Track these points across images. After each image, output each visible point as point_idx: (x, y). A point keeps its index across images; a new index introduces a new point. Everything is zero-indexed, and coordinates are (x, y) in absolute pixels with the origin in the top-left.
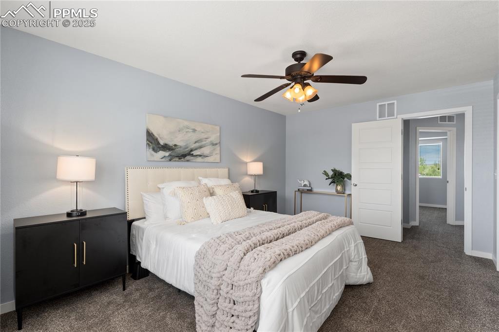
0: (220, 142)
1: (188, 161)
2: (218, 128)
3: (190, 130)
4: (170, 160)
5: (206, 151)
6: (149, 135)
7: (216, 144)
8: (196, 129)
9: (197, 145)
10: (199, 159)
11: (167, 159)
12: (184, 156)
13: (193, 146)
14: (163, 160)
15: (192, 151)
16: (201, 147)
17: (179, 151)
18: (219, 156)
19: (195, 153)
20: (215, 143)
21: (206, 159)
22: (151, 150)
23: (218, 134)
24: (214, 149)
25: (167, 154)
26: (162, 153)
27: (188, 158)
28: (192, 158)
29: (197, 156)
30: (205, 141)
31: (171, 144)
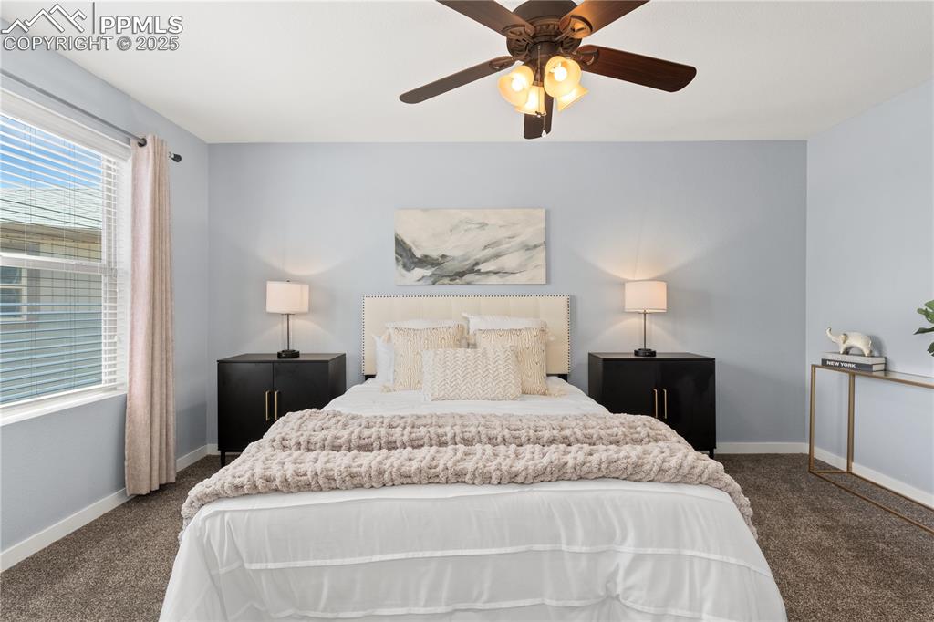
0: (546, 243)
1: (468, 283)
2: (542, 213)
3: (473, 226)
4: (434, 284)
5: (509, 262)
6: (400, 243)
7: (536, 247)
8: (486, 221)
9: (489, 252)
10: (494, 279)
11: (429, 282)
12: (461, 274)
13: (480, 255)
14: (421, 283)
15: (477, 264)
16: (497, 256)
17: (450, 266)
18: (543, 271)
19: (483, 268)
20: (533, 244)
21: (510, 279)
22: (400, 268)
23: (543, 225)
24: (531, 257)
25: (427, 272)
26: (419, 272)
27: (468, 277)
28: (478, 277)
29: (487, 272)
30: (509, 242)
31: (435, 254)
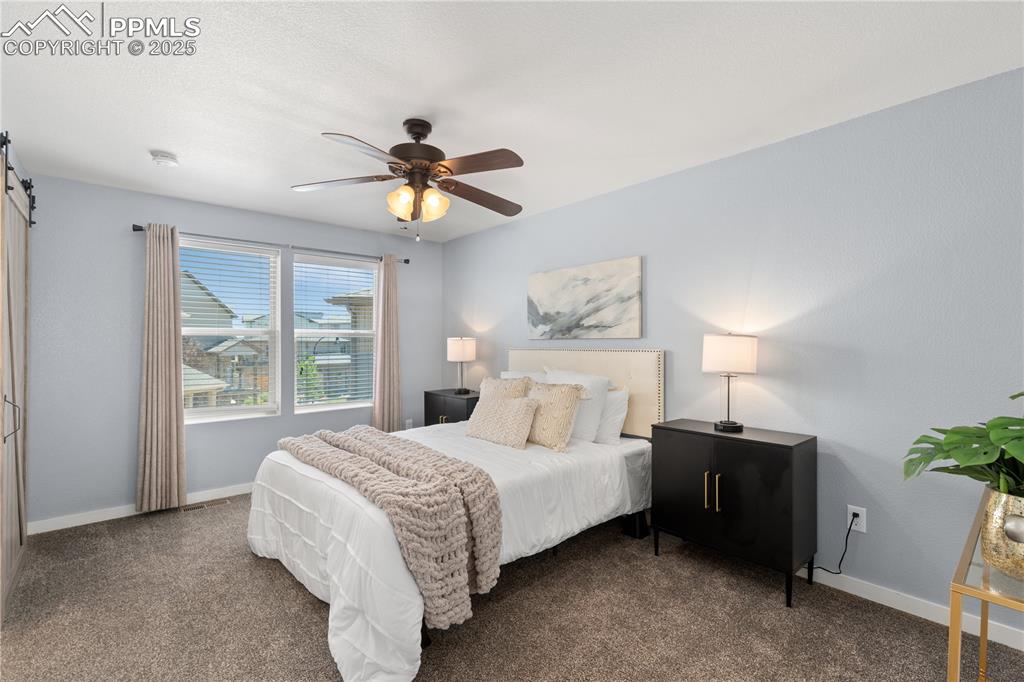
0: (641, 294)
1: (575, 338)
2: (635, 262)
3: (579, 282)
4: (551, 338)
5: (606, 316)
6: (530, 303)
7: (630, 298)
8: (589, 277)
9: (591, 306)
10: (594, 334)
11: (548, 336)
12: (569, 329)
13: (583, 310)
14: (543, 337)
15: (581, 319)
16: (597, 310)
17: (564, 321)
18: (636, 325)
19: (586, 322)
20: (626, 295)
21: (608, 333)
22: (531, 325)
23: (637, 274)
24: (625, 311)
25: (547, 328)
26: (542, 328)
27: (575, 332)
28: (582, 332)
29: (589, 327)
30: (606, 296)
31: (552, 312)
